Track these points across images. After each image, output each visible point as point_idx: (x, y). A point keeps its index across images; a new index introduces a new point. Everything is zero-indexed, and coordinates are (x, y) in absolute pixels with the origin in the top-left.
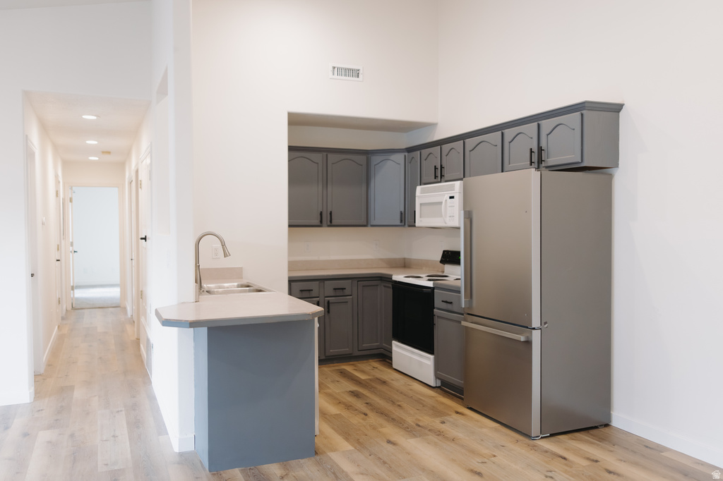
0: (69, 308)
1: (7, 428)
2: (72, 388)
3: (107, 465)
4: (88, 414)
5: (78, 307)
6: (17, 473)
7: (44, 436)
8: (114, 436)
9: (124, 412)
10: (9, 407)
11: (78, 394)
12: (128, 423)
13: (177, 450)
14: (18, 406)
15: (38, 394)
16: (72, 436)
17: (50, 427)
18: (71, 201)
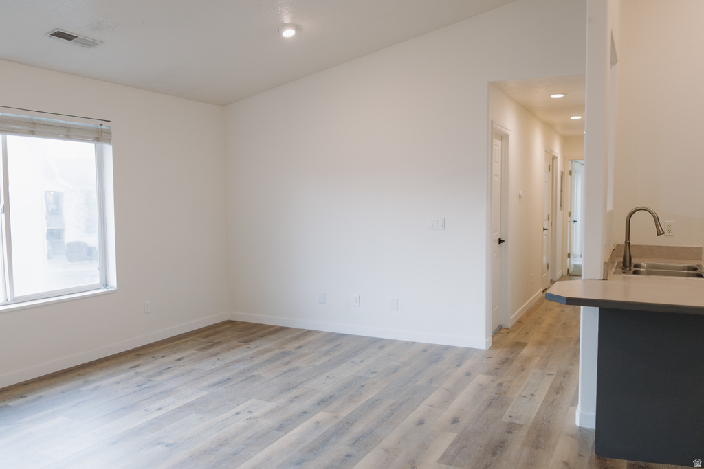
0: (565, 273)
1: (459, 365)
2: (524, 345)
3: (511, 417)
4: (523, 370)
5: (574, 274)
6: (446, 402)
7: (481, 378)
8: (532, 395)
9: (553, 376)
10: (470, 349)
11: (526, 351)
12: (551, 387)
13: (577, 423)
14: (476, 350)
15: (495, 344)
16: (500, 385)
17: (489, 373)
18: (570, 173)
